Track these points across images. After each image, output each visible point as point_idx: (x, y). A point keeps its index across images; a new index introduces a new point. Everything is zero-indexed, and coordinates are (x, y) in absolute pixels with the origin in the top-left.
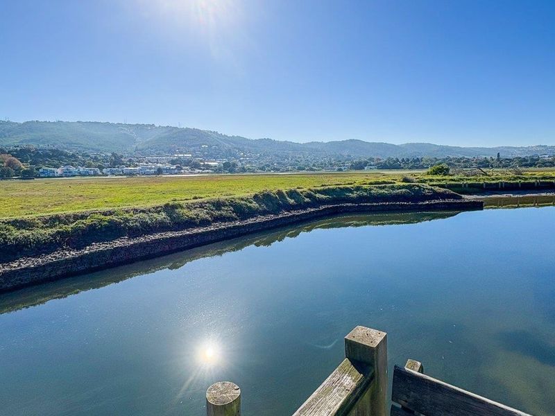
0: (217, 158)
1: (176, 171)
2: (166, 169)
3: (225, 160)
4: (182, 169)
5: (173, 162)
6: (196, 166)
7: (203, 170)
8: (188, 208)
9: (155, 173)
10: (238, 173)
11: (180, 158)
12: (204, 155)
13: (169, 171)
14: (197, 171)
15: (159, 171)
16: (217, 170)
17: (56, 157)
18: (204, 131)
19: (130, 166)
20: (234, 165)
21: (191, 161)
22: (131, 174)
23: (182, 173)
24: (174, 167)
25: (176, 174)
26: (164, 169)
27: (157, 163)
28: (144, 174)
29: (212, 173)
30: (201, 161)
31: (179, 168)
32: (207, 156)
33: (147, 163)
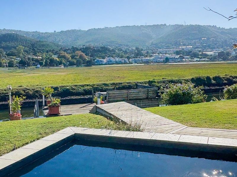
0: (214, 48)
1: (179, 60)
2: (172, 58)
3: (221, 50)
4: (184, 58)
5: (177, 53)
6: (195, 55)
7: (201, 58)
8: (158, 83)
9: (164, 62)
10: (231, 60)
11: (183, 49)
12: (203, 46)
13: (174, 60)
14: (196, 59)
15: (167, 60)
16: (213, 58)
17: (103, 51)
18: (204, 26)
19: (147, 56)
20: (228, 54)
21: (191, 52)
22: (147, 62)
23: (183, 62)
24: (177, 57)
25: (179, 62)
26: (170, 58)
27: (166, 54)
28: (157, 62)
29: (207, 61)
30: (200, 51)
31: (182, 58)
32: (205, 47)
33: (159, 54)
